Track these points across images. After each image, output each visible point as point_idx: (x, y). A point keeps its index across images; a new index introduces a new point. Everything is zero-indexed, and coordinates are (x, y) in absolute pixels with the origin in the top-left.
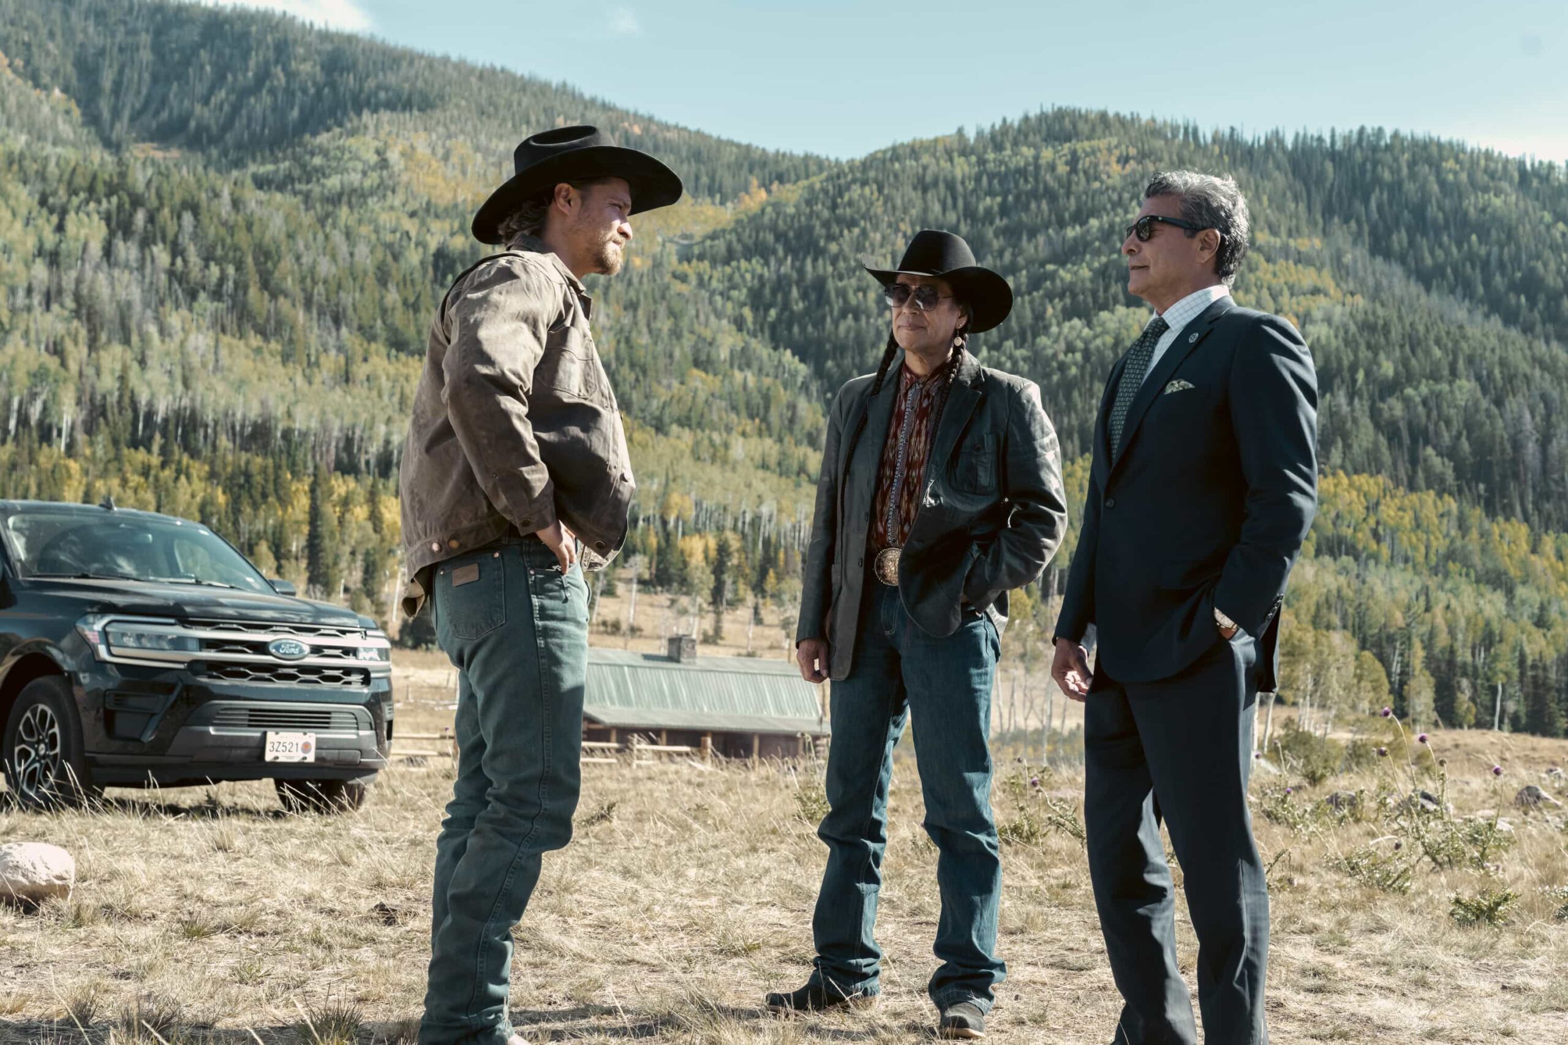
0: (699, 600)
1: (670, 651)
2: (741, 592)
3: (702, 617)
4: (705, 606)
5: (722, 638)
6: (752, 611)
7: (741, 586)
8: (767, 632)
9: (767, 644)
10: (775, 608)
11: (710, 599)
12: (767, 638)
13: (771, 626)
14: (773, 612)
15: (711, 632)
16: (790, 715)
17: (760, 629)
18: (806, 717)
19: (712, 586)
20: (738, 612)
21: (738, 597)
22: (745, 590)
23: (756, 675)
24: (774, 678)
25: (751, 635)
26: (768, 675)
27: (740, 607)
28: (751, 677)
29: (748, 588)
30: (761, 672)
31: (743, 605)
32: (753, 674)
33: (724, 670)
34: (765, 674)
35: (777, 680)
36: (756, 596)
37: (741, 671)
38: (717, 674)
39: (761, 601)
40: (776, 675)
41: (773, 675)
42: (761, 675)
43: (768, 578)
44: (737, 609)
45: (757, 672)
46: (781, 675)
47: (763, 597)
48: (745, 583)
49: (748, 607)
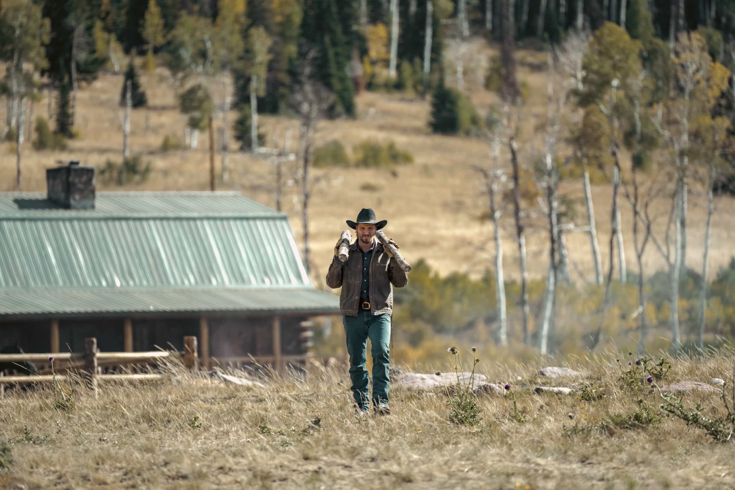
0: (27, 66)
1: (51, 190)
2: (100, 45)
3: (34, 99)
4: (36, 77)
5: (72, 136)
6: (120, 80)
7: (99, 34)
8: (155, 119)
9: (156, 141)
10: (166, 72)
11: (45, 64)
12: (155, 130)
13: (163, 108)
14: (162, 79)
15: (52, 125)
16: (254, 284)
17: (140, 115)
18: (282, 285)
19: (47, 39)
20: (98, 84)
21: (96, 55)
22: (108, 42)
23: (194, 219)
24: (225, 223)
25: (128, 128)
26: (215, 219)
27: (100, 74)
28: (185, 223)
29: (113, 37)
30: (203, 215)
31: (106, 71)
32: (188, 219)
33: (143, 215)
34: (208, 218)
35: (230, 226)
36: (127, 51)
37: (171, 215)
38: (131, 223)
39: (138, 61)
40: (228, 219)
41: (222, 219)
42: (201, 219)
43: (148, 16)
44: (95, 78)
45: (195, 215)
46: (235, 219)
47: (142, 53)
48: (107, 29)
49: (115, 73)
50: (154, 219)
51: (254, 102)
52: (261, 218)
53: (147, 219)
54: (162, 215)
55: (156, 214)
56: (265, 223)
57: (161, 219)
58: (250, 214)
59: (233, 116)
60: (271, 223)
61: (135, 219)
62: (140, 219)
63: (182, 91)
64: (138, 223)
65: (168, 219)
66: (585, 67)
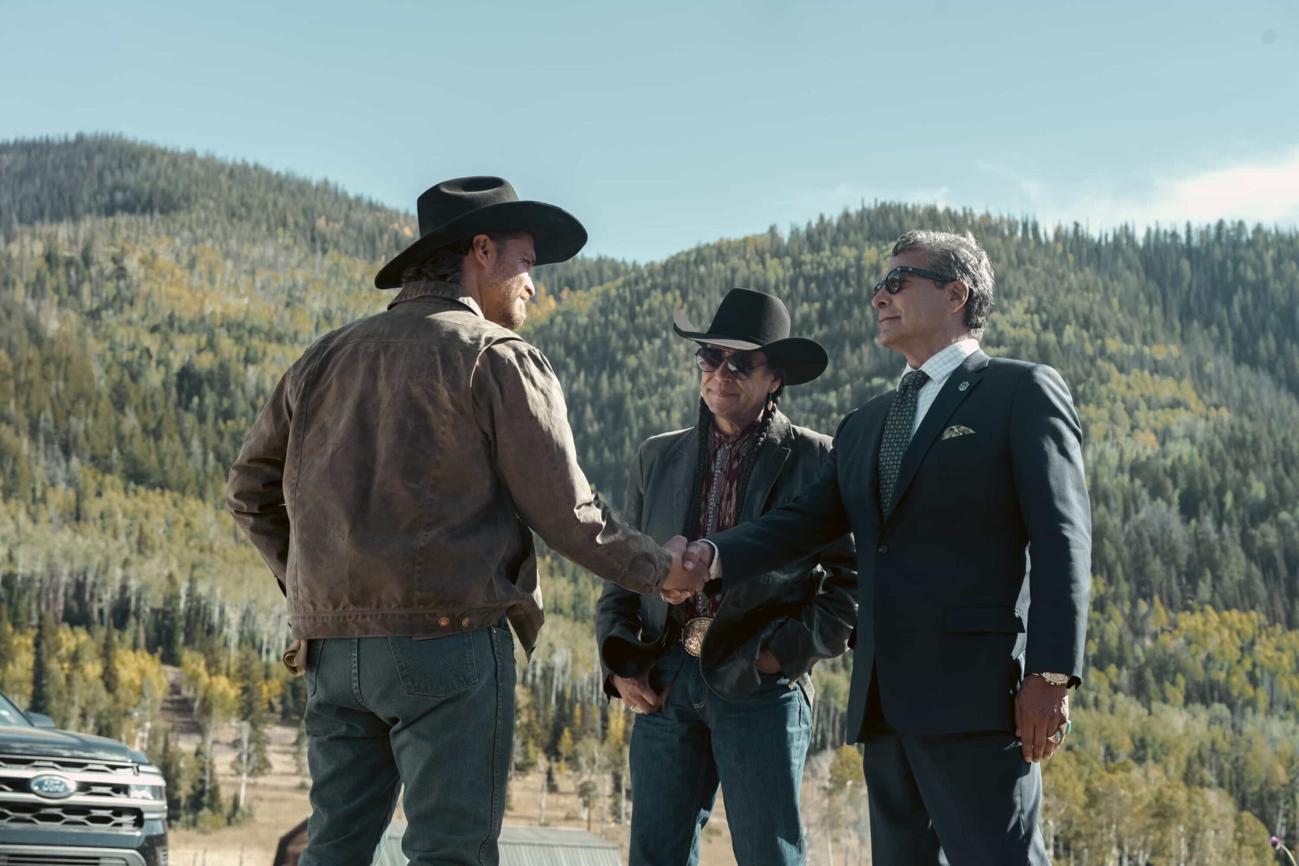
2: (532, 754)
6: (544, 777)
7: (531, 746)
8: (563, 800)
9: (562, 814)
10: (570, 772)
12: (562, 808)
14: (569, 777)
17: (553, 798)
20: (529, 778)
21: (529, 761)
22: (537, 752)
23: (552, 846)
24: (574, 849)
25: (543, 805)
26: (567, 846)
27: (531, 772)
28: (546, 848)
29: (540, 750)
30: (558, 843)
31: (535, 770)
32: (548, 846)
33: (516, 841)
34: (562, 846)
35: (577, 853)
36: (549, 759)
37: (536, 842)
38: (508, 846)
39: (555, 765)
40: (576, 847)
41: (572, 847)
42: (557, 846)
43: (563, 739)
44: (527, 774)
45: (553, 843)
46: (581, 847)
47: (557, 760)
48: (536, 745)
49: (540, 772)
50: (524, 844)
51: (624, 793)
52: (599, 848)
53: (519, 844)
54: (529, 841)
55: (525, 841)
56: (602, 851)
57: (529, 844)
58: (591, 844)
59: (610, 801)
60: (606, 851)
61: (510, 844)
62: (514, 844)
63: (579, 783)
64: (512, 847)
65: (534, 845)
66: (831, 772)
